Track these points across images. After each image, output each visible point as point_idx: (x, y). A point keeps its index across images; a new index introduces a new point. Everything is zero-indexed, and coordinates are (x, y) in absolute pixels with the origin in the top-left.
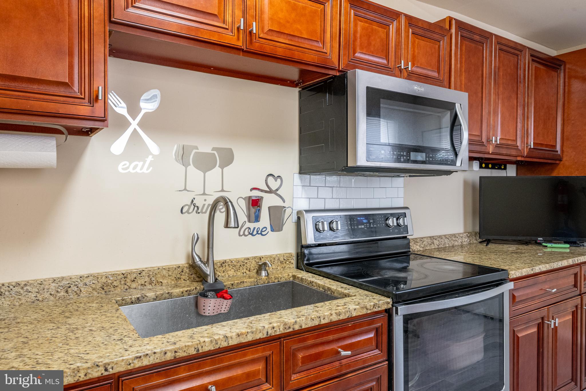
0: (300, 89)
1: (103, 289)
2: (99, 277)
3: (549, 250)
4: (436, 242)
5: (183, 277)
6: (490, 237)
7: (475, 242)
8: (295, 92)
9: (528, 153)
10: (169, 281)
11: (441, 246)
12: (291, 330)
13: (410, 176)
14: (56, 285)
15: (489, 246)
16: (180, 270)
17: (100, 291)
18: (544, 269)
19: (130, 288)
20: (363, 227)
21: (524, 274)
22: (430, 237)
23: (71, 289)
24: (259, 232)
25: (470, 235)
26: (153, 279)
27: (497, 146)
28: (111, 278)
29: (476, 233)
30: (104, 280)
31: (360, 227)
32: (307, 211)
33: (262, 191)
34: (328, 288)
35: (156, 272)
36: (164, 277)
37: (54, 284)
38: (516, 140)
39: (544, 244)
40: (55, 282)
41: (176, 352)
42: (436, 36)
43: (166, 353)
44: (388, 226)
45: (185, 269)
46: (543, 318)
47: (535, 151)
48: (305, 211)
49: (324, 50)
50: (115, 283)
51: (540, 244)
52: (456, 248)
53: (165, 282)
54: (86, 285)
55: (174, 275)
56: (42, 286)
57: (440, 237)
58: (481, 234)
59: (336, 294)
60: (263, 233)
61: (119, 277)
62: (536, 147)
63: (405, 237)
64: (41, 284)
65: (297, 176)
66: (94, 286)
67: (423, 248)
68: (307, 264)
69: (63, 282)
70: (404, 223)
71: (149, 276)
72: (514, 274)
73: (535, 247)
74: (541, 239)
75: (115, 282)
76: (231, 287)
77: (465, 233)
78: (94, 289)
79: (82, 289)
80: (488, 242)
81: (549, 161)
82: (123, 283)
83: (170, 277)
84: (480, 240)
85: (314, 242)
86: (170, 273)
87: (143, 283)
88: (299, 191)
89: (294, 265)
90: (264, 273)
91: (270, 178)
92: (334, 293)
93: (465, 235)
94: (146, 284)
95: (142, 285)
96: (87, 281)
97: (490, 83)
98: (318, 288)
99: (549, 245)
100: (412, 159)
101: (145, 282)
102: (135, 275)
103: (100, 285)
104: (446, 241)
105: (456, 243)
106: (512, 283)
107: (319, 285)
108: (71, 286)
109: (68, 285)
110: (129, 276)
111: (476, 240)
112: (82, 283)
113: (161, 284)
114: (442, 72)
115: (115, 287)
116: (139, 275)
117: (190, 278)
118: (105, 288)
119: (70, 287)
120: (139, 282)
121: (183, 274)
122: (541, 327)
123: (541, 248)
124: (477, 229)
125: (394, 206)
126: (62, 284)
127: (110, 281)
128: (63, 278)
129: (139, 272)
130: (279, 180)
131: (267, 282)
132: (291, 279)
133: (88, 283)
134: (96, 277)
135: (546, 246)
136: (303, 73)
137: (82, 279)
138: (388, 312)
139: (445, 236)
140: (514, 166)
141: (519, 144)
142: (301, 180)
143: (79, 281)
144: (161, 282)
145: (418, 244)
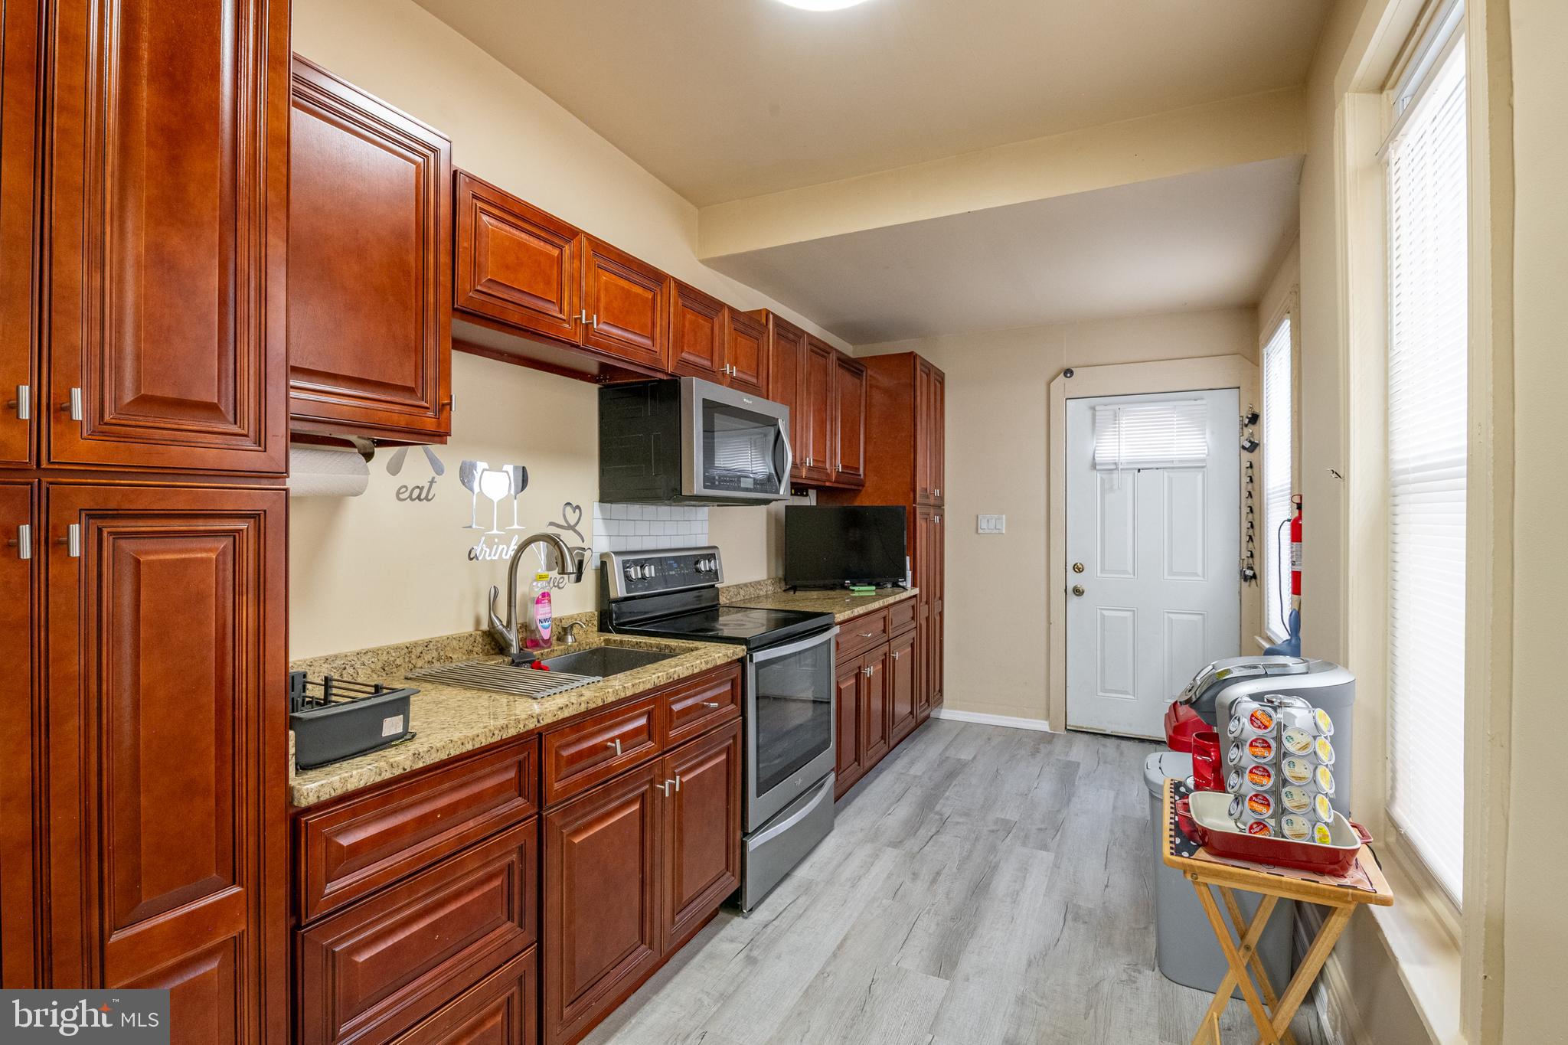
0: (601, 386)
1: (384, 670)
2: (379, 652)
3: (856, 594)
4: (742, 592)
5: (475, 649)
6: (798, 583)
7: (779, 590)
8: (594, 388)
9: (836, 478)
10: (460, 655)
11: (747, 597)
12: (672, 680)
13: (718, 506)
14: (329, 666)
15: (797, 593)
16: (472, 639)
17: (381, 674)
18: (861, 612)
19: (415, 667)
20: (674, 573)
21: (846, 618)
22: (736, 586)
23: (346, 671)
24: (556, 584)
25: (776, 581)
26: (442, 653)
27: (810, 469)
28: (394, 654)
29: (780, 579)
30: (385, 657)
31: (671, 573)
32: (616, 553)
33: (558, 526)
34: (665, 646)
35: (445, 643)
36: (454, 650)
37: (326, 666)
38: (825, 462)
39: (851, 588)
40: (328, 662)
41: (588, 703)
42: (754, 333)
43: (580, 704)
44: (698, 571)
45: (478, 637)
46: (859, 668)
47: (843, 475)
48: (614, 553)
49: (654, 349)
50: (398, 662)
51: (847, 588)
52: (761, 599)
53: (454, 657)
54: (364, 665)
55: (466, 647)
56: (312, 668)
57: (746, 585)
58: (786, 579)
59: (677, 651)
60: (561, 585)
61: (403, 652)
62: (845, 471)
63: (713, 586)
64: (310, 666)
65: (596, 505)
66: (373, 666)
67: (729, 600)
68: (617, 625)
69: (337, 662)
70: (716, 566)
71: (437, 650)
72: (839, 617)
73: (844, 592)
74: (849, 582)
75: (398, 660)
76: (540, 657)
77: (769, 579)
78: (373, 671)
79: (360, 671)
80: (795, 589)
81: (853, 487)
82: (407, 660)
83: (461, 650)
84: (783, 589)
85: (626, 595)
86: (461, 644)
87: (430, 660)
88: (599, 526)
89: (596, 629)
90: (570, 639)
91: (568, 508)
92: (674, 650)
93: (770, 581)
94: (434, 661)
95: (429, 662)
96: (365, 659)
97: (803, 391)
98: (650, 649)
99: (856, 588)
100: (742, 485)
101: (433, 658)
102: (420, 649)
103: (380, 664)
104: (752, 589)
105: (761, 593)
106: (839, 626)
107: (651, 646)
108: (347, 667)
109: (343, 666)
110: (414, 650)
111: (780, 588)
112: (359, 663)
113: (450, 660)
114: (760, 377)
115: (398, 666)
116: (426, 648)
117: (483, 650)
118: (386, 669)
119: (345, 668)
120: (426, 659)
121: (476, 644)
122: (858, 676)
123: (848, 592)
124: (781, 574)
125: (699, 545)
126: (335, 665)
127: (392, 659)
128: (336, 657)
129: (426, 644)
130: (577, 510)
131: (578, 649)
132: (603, 644)
133: (366, 662)
134: (375, 652)
135: (854, 590)
136: (603, 367)
137: (359, 656)
138: (742, 661)
139: (750, 583)
140: (815, 491)
141: (828, 466)
142: (602, 510)
143: (356, 659)
144: (451, 658)
145: (725, 595)
